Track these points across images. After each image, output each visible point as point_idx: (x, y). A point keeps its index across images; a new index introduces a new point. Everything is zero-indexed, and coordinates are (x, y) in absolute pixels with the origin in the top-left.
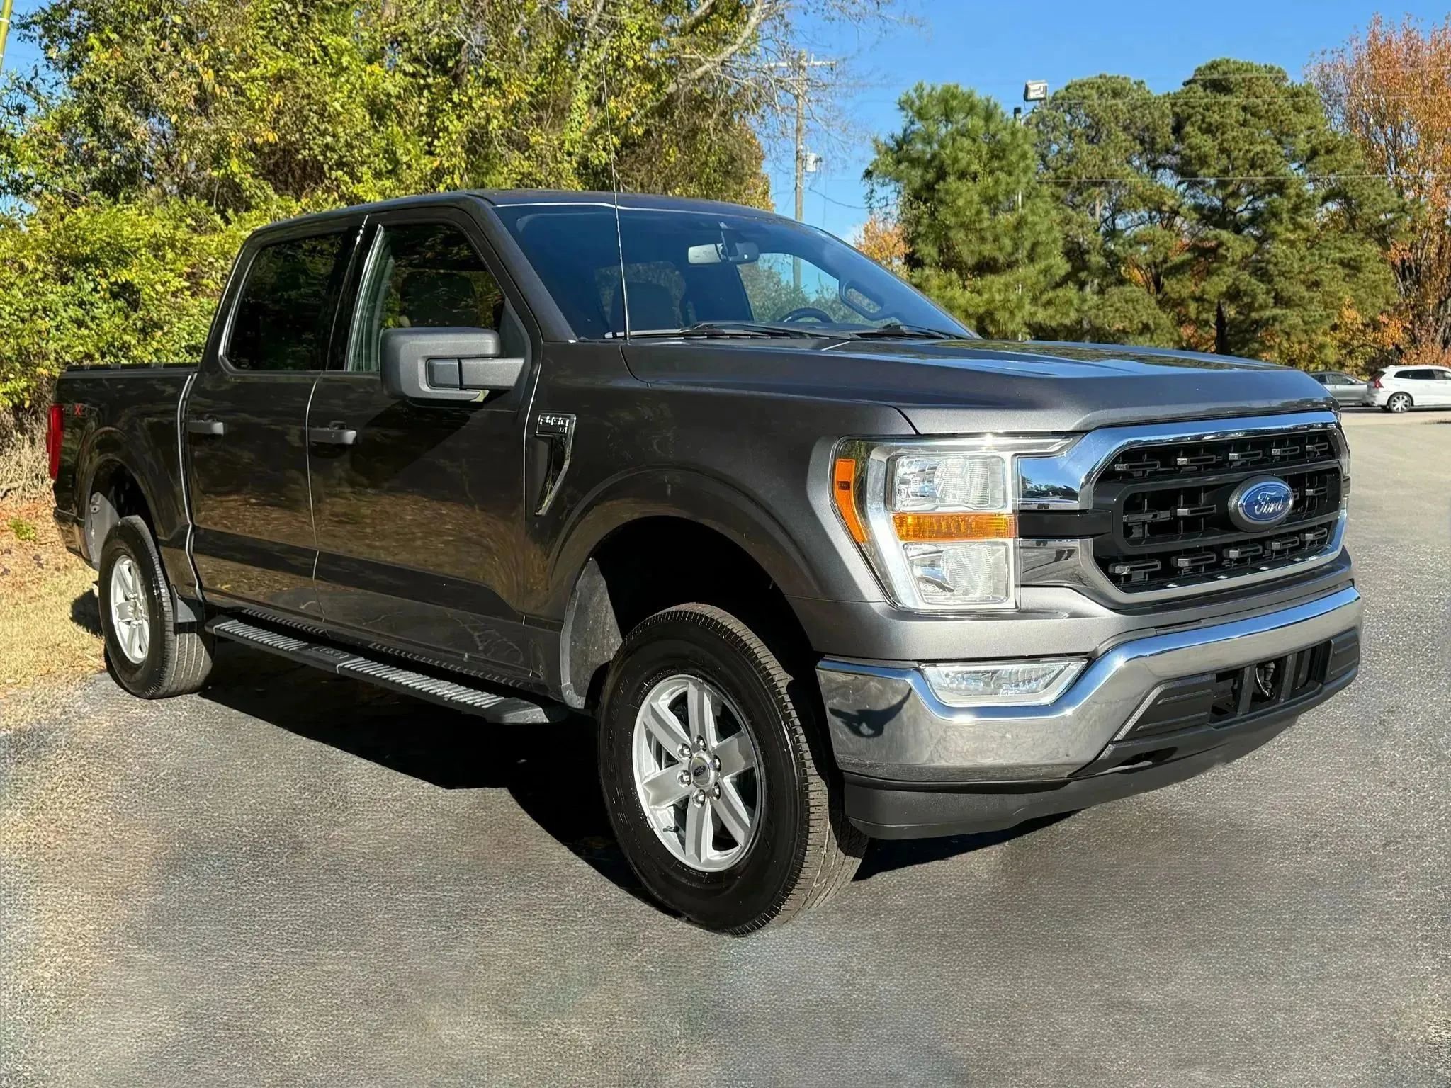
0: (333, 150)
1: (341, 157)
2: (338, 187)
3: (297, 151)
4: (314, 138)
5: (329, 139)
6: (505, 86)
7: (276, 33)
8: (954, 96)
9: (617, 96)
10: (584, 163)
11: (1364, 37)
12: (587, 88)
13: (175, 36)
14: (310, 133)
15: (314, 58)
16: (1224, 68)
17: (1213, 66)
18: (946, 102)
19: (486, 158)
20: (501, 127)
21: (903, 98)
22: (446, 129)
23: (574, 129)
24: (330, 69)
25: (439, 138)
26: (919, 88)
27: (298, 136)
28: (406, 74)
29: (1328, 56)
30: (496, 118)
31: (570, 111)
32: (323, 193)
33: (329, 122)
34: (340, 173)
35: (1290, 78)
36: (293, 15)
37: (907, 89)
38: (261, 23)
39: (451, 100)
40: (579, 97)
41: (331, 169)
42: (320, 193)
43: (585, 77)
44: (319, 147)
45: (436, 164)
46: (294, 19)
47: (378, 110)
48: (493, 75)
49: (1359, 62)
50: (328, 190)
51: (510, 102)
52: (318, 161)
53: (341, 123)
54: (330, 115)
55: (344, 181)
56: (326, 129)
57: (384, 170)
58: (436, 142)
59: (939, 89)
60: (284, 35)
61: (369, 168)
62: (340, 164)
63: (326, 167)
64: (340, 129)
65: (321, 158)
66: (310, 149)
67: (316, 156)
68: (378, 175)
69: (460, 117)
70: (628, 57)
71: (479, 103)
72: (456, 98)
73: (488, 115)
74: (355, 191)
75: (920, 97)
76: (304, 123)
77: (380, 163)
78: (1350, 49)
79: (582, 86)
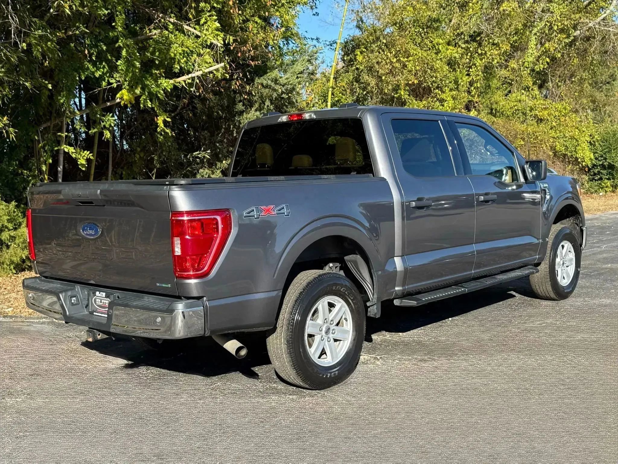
0: (435, 83)
1: (438, 85)
2: (436, 96)
3: (422, 84)
4: (429, 79)
5: (434, 79)
6: (501, 45)
7: (416, 40)
9: (549, 41)
10: (533, 70)
12: (536, 39)
13: (383, 47)
14: (427, 77)
15: (429, 48)
19: (491, 74)
20: (498, 62)
22: (475, 65)
23: (529, 57)
24: (435, 51)
25: (472, 68)
27: (423, 78)
28: (462, 48)
30: (496, 59)
31: (528, 49)
32: (431, 99)
33: (434, 72)
34: (437, 90)
36: (422, 33)
38: (411, 37)
39: (477, 53)
40: (532, 43)
41: (434, 89)
42: (430, 99)
43: (535, 34)
44: (430, 82)
45: (470, 79)
46: (423, 34)
47: (452, 64)
48: (496, 42)
50: (433, 97)
51: (502, 51)
52: (430, 87)
53: (439, 72)
54: (435, 70)
55: (439, 93)
56: (433, 75)
57: (453, 88)
58: (471, 70)
60: (419, 40)
61: (448, 88)
62: (438, 88)
63: (432, 89)
64: (438, 75)
65: (431, 86)
66: (427, 83)
67: (429, 85)
68: (451, 90)
69: (481, 60)
70: (554, 25)
71: (489, 53)
72: (480, 51)
73: (493, 58)
74: (442, 97)
76: (426, 73)
77: (452, 85)
79: (533, 38)
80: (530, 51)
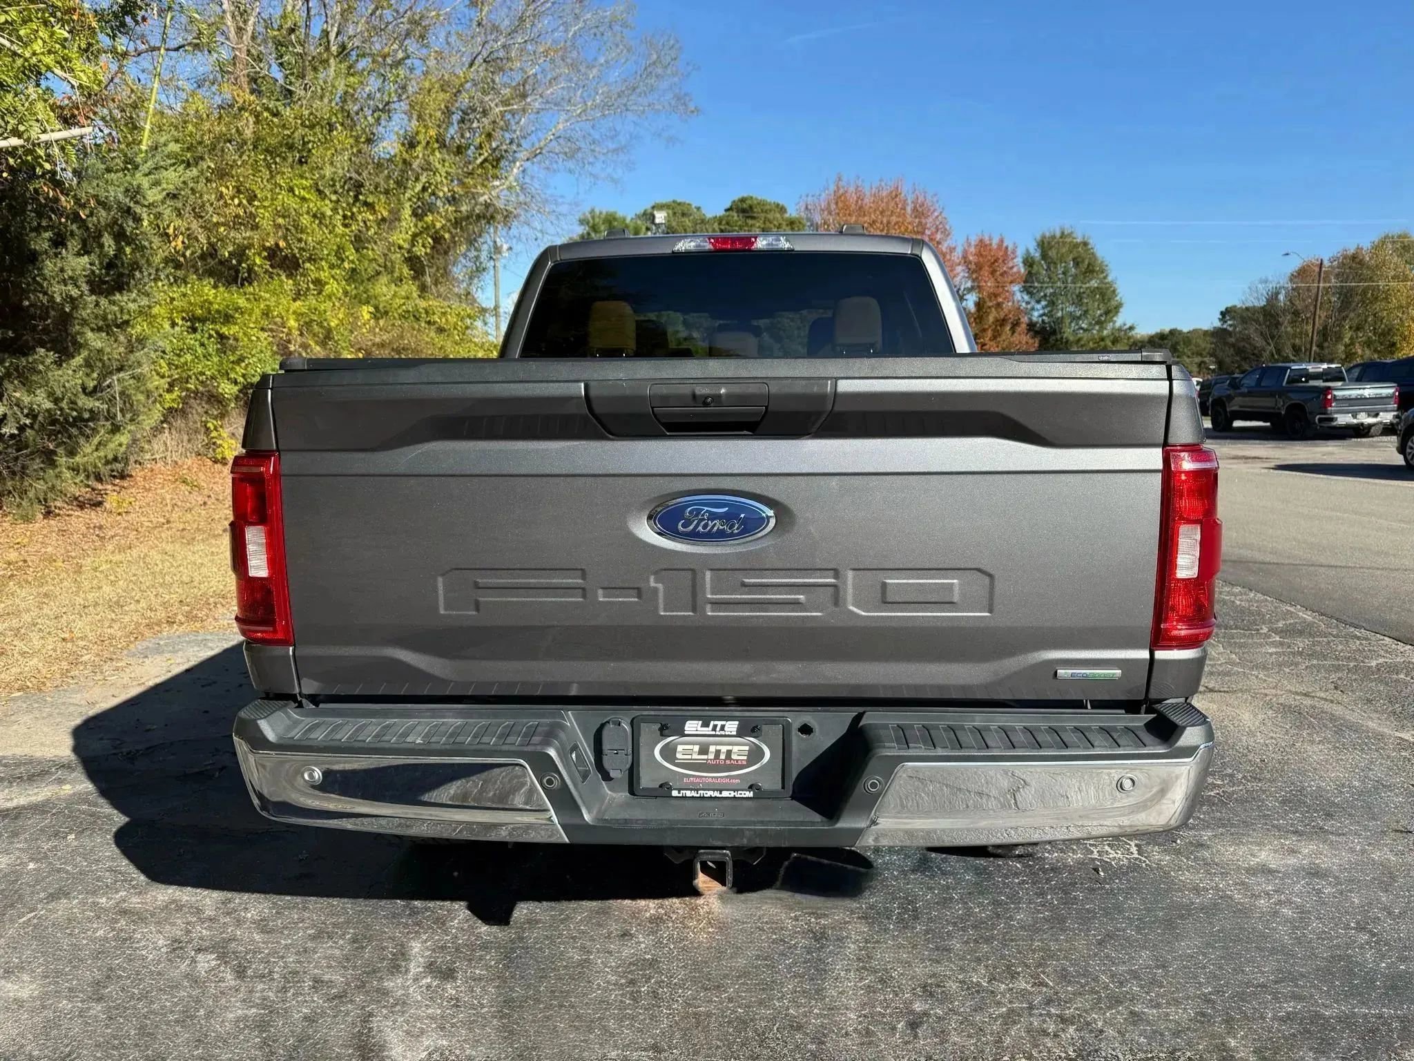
0: (304, 251)
8: (615, 219)
11: (832, 188)
16: (749, 202)
17: (743, 200)
18: (610, 223)
21: (582, 217)
26: (592, 211)
29: (810, 199)
35: (789, 211)
37: (585, 210)
43: (410, 200)
49: (829, 204)
59: (604, 213)
62: (310, 260)
63: (301, 261)
75: (593, 218)
78: (823, 195)
80: (404, 224)
